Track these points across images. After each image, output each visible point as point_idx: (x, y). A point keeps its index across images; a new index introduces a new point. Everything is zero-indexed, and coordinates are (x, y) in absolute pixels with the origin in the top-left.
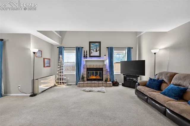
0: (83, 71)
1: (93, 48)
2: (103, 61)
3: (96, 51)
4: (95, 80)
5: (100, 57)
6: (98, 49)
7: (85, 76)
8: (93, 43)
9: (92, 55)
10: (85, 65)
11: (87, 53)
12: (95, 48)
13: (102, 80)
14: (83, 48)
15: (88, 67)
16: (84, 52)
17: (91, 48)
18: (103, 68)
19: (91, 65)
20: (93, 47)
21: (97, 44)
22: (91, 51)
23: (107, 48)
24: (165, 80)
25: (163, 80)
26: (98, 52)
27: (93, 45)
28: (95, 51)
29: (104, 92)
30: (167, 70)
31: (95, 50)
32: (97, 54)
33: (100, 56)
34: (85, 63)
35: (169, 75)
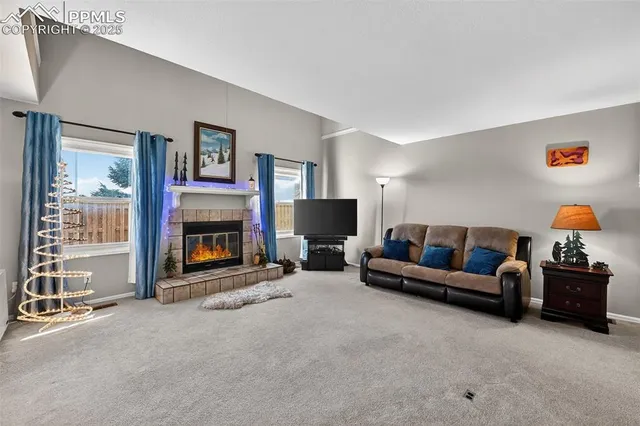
0: (170, 237)
1: (210, 149)
2: (244, 198)
3: (221, 161)
4: (214, 265)
5: (234, 183)
6: (226, 156)
7: (178, 255)
8: (209, 131)
9: (204, 172)
10: (176, 210)
11: (185, 162)
12: (218, 150)
13: (239, 261)
14: (170, 140)
15: (191, 219)
16: (176, 160)
17: (203, 148)
18: (242, 222)
19: (201, 211)
20: (207, 144)
21: (223, 136)
22: (202, 157)
23: (256, 155)
24: (412, 240)
25: (409, 242)
26: (227, 165)
27: (208, 135)
28: (216, 159)
29: (290, 296)
30: (404, 220)
31: (216, 156)
32: (224, 171)
33: (231, 181)
34: (176, 203)
35: (417, 230)
